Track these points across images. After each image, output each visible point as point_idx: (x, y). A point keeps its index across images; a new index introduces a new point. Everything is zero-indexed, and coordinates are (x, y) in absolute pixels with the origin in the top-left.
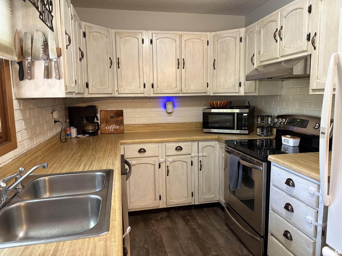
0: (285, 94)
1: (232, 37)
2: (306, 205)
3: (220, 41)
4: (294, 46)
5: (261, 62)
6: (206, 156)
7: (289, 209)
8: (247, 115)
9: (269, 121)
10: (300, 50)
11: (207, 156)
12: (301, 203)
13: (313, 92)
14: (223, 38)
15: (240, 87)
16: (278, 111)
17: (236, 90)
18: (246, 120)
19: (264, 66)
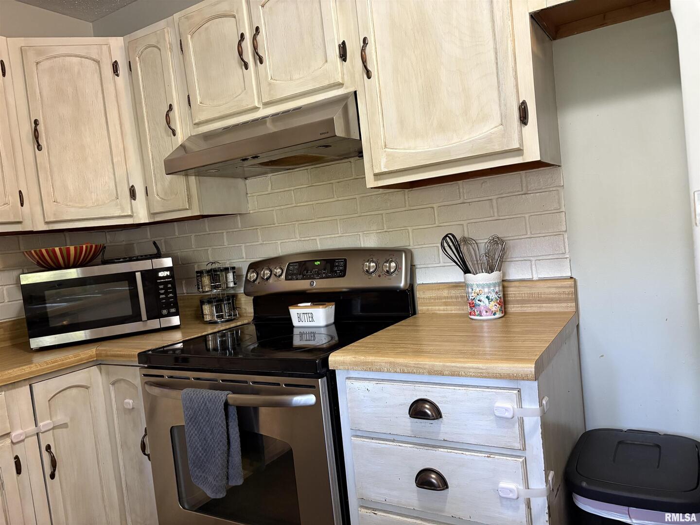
0: (256, 211)
1: (87, 58)
2: (486, 455)
3: (45, 65)
4: (301, 76)
5: (198, 124)
6: (64, 426)
7: (433, 481)
8: (168, 273)
9: (229, 281)
10: (326, 83)
11: (69, 424)
12: (469, 453)
13: (376, 182)
14: (57, 59)
15: (134, 199)
16: (244, 255)
17: (122, 209)
18: (170, 288)
19: (207, 136)
